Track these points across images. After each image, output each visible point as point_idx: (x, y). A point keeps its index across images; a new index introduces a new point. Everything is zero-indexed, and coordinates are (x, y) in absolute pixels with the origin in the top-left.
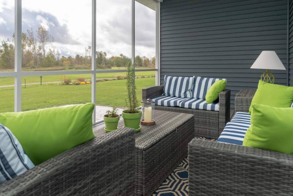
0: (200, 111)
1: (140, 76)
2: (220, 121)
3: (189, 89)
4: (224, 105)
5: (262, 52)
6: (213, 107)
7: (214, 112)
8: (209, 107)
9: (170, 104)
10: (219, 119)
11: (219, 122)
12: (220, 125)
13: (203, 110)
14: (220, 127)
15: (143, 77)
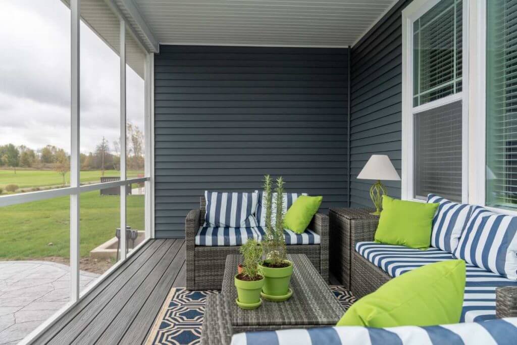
0: (292, 246)
1: (30, 186)
2: (321, 258)
3: (252, 212)
4: (328, 234)
5: (371, 156)
6: (311, 239)
7: (314, 246)
8: (306, 239)
9: (229, 242)
10: (321, 256)
11: (320, 261)
12: (321, 265)
13: (297, 244)
14: (321, 268)
15: (35, 188)
